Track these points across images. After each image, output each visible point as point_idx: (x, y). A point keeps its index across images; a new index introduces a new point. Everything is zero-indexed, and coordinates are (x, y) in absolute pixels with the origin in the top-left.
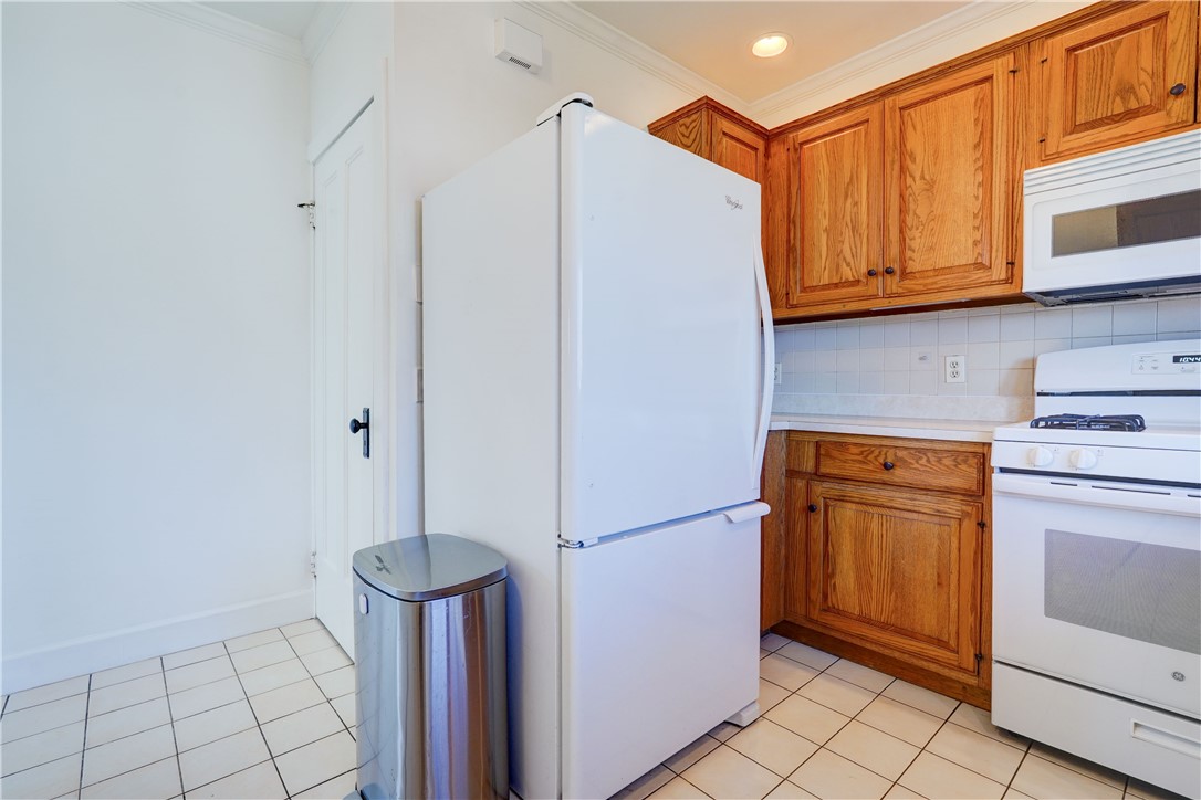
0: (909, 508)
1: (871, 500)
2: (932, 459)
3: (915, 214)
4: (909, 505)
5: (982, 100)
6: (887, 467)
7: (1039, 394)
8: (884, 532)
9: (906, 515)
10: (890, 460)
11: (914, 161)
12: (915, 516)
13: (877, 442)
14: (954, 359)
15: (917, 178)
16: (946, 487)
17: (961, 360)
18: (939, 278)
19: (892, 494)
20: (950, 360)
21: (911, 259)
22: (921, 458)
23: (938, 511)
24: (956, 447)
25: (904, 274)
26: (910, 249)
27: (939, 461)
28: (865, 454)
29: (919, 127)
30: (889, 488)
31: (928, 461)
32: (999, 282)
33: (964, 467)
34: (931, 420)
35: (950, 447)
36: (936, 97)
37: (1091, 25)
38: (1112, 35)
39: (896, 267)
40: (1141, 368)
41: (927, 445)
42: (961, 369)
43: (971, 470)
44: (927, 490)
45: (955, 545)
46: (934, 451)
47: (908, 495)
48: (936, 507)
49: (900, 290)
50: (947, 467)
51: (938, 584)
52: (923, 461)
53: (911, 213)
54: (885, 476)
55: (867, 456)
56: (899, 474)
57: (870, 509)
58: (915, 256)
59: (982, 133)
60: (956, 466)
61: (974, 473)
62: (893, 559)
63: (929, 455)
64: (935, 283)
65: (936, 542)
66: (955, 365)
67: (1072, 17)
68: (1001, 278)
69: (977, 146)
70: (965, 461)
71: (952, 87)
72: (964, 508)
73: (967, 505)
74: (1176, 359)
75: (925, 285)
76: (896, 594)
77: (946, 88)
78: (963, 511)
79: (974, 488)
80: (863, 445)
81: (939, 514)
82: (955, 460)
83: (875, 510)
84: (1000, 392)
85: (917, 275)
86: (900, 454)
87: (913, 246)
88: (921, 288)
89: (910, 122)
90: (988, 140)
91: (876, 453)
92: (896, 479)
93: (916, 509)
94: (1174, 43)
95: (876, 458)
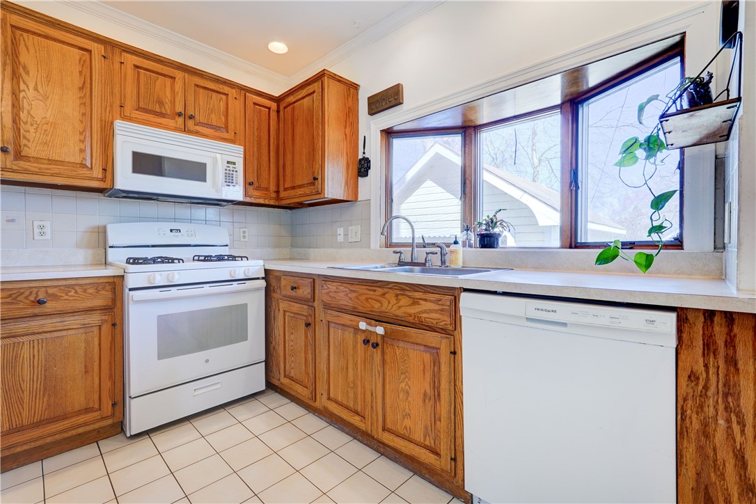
0: (60, 328)
1: (21, 331)
2: (79, 291)
3: (29, 113)
4: (60, 326)
5: (84, 61)
6: (40, 302)
7: (110, 247)
8: (36, 353)
9: (56, 334)
10: (41, 296)
11: (27, 73)
12: (64, 333)
13: (26, 285)
14: (42, 223)
15: (31, 87)
16: (91, 307)
17: (47, 224)
18: (53, 166)
19: (44, 322)
20: (36, 224)
21: (25, 145)
22: (70, 291)
23: (84, 324)
24: (96, 281)
25: (18, 156)
26: (25, 137)
27: (85, 291)
28: (14, 296)
29: (32, 50)
30: (39, 318)
31: (76, 292)
32: (98, 179)
33: (103, 292)
34: (53, 266)
35: (91, 281)
36: (47, 37)
37: (145, 61)
38: (153, 72)
39: (11, 148)
40: (159, 234)
41: (73, 282)
42: (48, 230)
43: (107, 293)
44: (74, 312)
45: (96, 343)
46: (80, 285)
47: (58, 320)
48: (82, 322)
49: (14, 167)
50: (91, 294)
51: (86, 372)
52: (72, 293)
53: (25, 111)
54: (37, 310)
55: (17, 297)
56: (50, 306)
57: (20, 339)
58: (30, 144)
59: (84, 83)
60: (97, 292)
61: (109, 295)
62: (45, 370)
63: (77, 288)
64: (50, 169)
65: (83, 345)
66: (42, 227)
67: (136, 50)
68: (99, 177)
69: (81, 89)
70: (103, 289)
71: (59, 38)
72: (103, 317)
73: (105, 315)
74: (171, 231)
75: (40, 169)
76: (49, 395)
77: (57, 37)
78: (102, 320)
79: (110, 304)
80: (10, 290)
81: (85, 326)
82: (96, 289)
83: (25, 339)
84: (78, 246)
85: (31, 159)
86: (50, 291)
87: (28, 137)
88: (37, 170)
89: (22, 41)
90: (89, 89)
91: (27, 293)
92: (47, 310)
93: (66, 328)
94: (178, 93)
95: (26, 298)
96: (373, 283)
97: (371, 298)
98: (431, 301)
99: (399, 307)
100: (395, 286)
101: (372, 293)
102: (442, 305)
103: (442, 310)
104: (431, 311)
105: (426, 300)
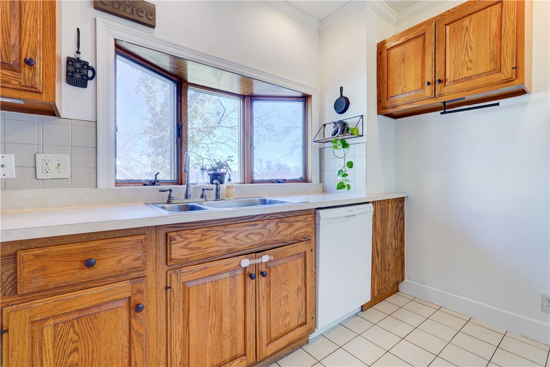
96: (250, 218)
97: (252, 233)
98: (302, 221)
99: (279, 233)
100: (272, 216)
101: (253, 227)
102: (308, 221)
103: (307, 225)
104: (301, 228)
105: (298, 221)
